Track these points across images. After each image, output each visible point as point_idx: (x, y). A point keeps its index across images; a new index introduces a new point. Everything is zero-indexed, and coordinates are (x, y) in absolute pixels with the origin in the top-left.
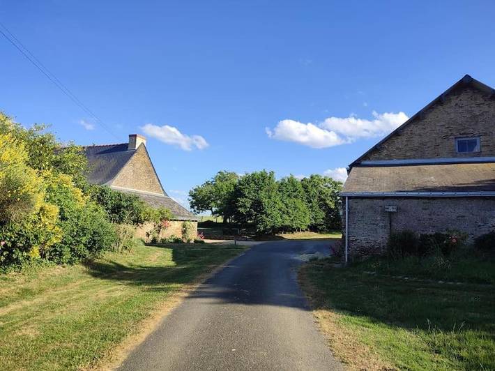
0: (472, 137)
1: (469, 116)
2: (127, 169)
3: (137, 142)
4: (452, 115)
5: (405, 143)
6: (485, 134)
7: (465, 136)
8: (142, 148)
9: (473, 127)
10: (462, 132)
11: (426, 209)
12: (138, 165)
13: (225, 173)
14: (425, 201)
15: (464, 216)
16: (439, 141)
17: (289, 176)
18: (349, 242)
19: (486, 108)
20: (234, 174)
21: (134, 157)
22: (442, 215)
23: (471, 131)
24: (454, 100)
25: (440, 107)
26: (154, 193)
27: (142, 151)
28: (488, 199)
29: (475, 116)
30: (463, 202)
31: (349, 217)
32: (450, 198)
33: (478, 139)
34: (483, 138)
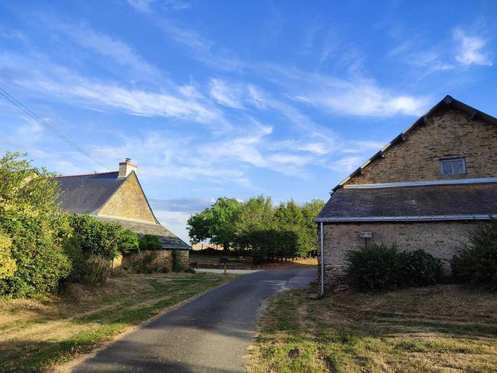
0: (457, 158)
1: (452, 136)
2: (116, 197)
3: (127, 170)
4: (436, 137)
5: (389, 166)
6: (470, 155)
7: (450, 157)
8: (132, 176)
9: (457, 148)
10: (446, 153)
11: (403, 235)
12: (127, 193)
13: (225, 200)
14: (401, 225)
15: (442, 242)
16: (423, 163)
17: (290, 201)
18: (324, 270)
19: (469, 129)
20: (234, 201)
21: (124, 186)
22: (420, 240)
23: (455, 152)
24: (437, 121)
25: (423, 129)
26: (145, 222)
27: (132, 179)
28: (466, 223)
29: (459, 137)
30: (441, 226)
31: (324, 244)
32: (427, 222)
33: (463, 160)
34: (468, 160)
